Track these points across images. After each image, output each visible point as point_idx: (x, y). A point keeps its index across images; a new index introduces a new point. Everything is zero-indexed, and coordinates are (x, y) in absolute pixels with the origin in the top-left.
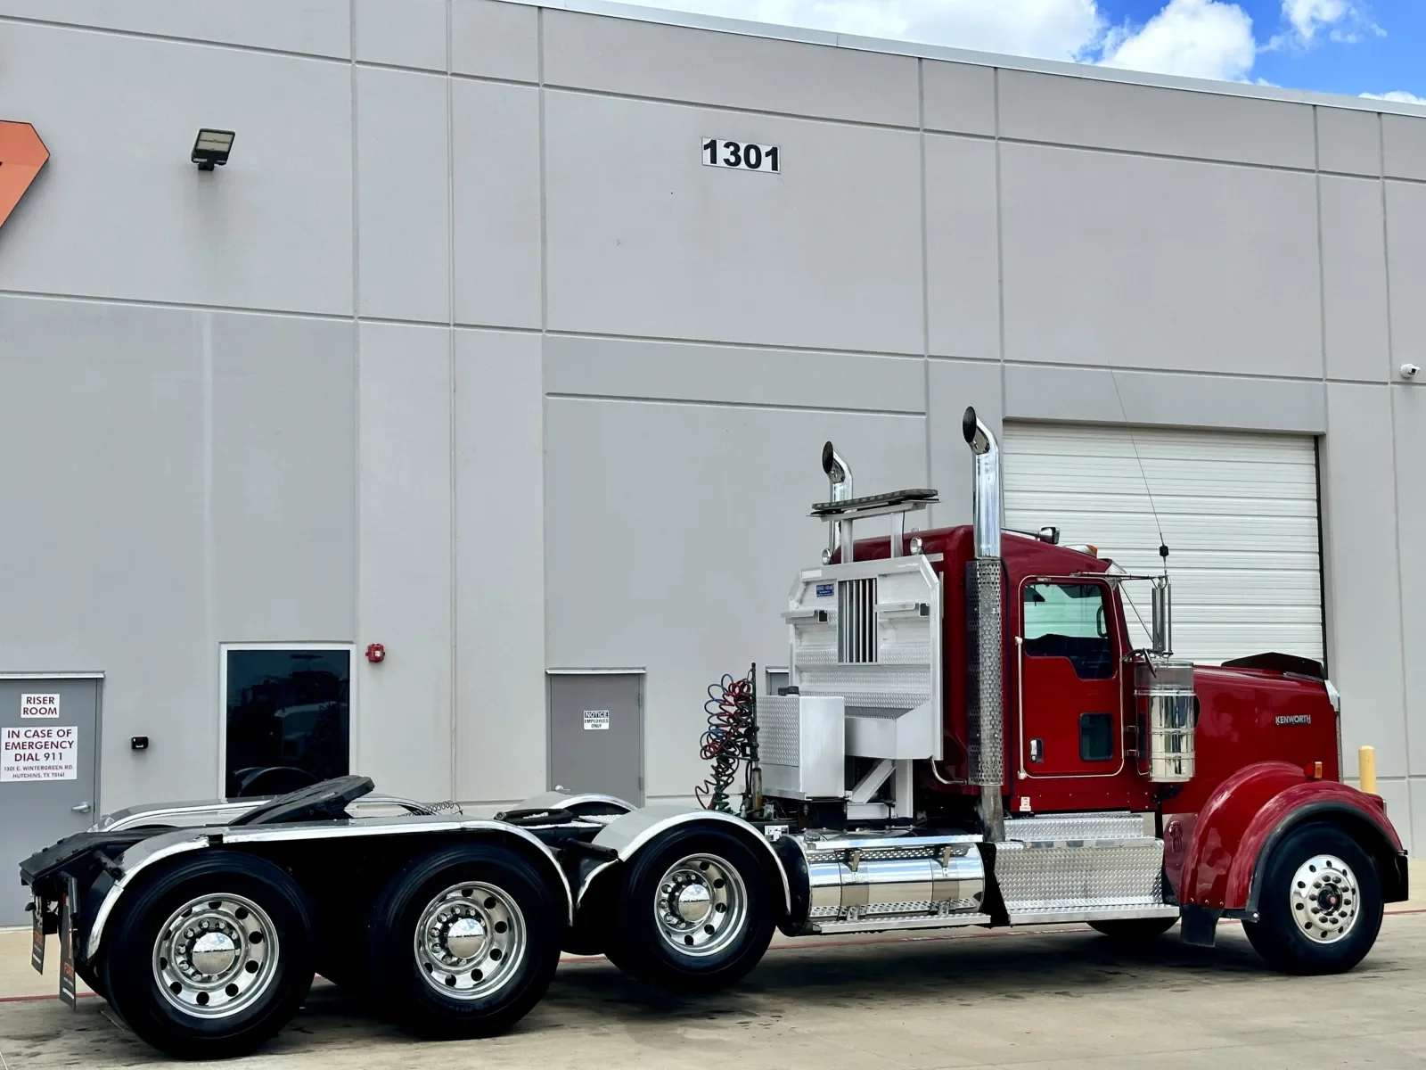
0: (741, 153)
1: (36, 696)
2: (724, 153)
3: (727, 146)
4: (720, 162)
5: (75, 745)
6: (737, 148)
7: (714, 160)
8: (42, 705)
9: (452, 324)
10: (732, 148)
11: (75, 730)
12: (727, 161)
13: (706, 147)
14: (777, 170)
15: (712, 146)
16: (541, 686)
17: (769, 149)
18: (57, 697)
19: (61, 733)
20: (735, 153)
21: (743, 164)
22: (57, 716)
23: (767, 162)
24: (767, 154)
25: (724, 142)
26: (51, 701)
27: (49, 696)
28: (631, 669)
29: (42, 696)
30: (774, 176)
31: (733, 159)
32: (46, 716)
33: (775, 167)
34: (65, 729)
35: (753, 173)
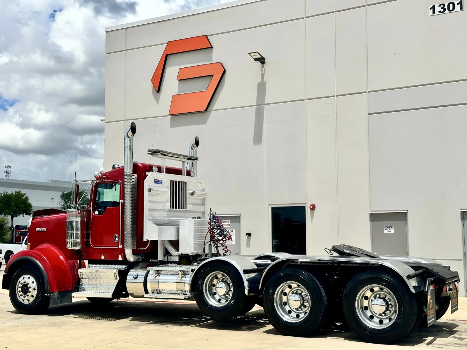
0: (446, 7)
1: (225, 221)
2: (438, 9)
3: (440, 6)
4: (437, 12)
5: (234, 235)
6: (444, 5)
7: (434, 13)
8: (226, 223)
9: (335, 95)
10: (442, 6)
11: (234, 230)
12: (440, 12)
13: (430, 9)
14: (462, 9)
15: (433, 8)
16: (368, 217)
17: (458, 2)
18: (230, 221)
19: (231, 231)
20: (443, 8)
21: (447, 11)
22: (230, 226)
23: (458, 7)
24: (458, 4)
25: (438, 5)
26: (229, 222)
27: (228, 221)
28: (402, 211)
29: (226, 221)
30: (462, 12)
31: (442, 10)
32: (228, 226)
33: (461, 8)
34: (232, 230)
35: (452, 14)
